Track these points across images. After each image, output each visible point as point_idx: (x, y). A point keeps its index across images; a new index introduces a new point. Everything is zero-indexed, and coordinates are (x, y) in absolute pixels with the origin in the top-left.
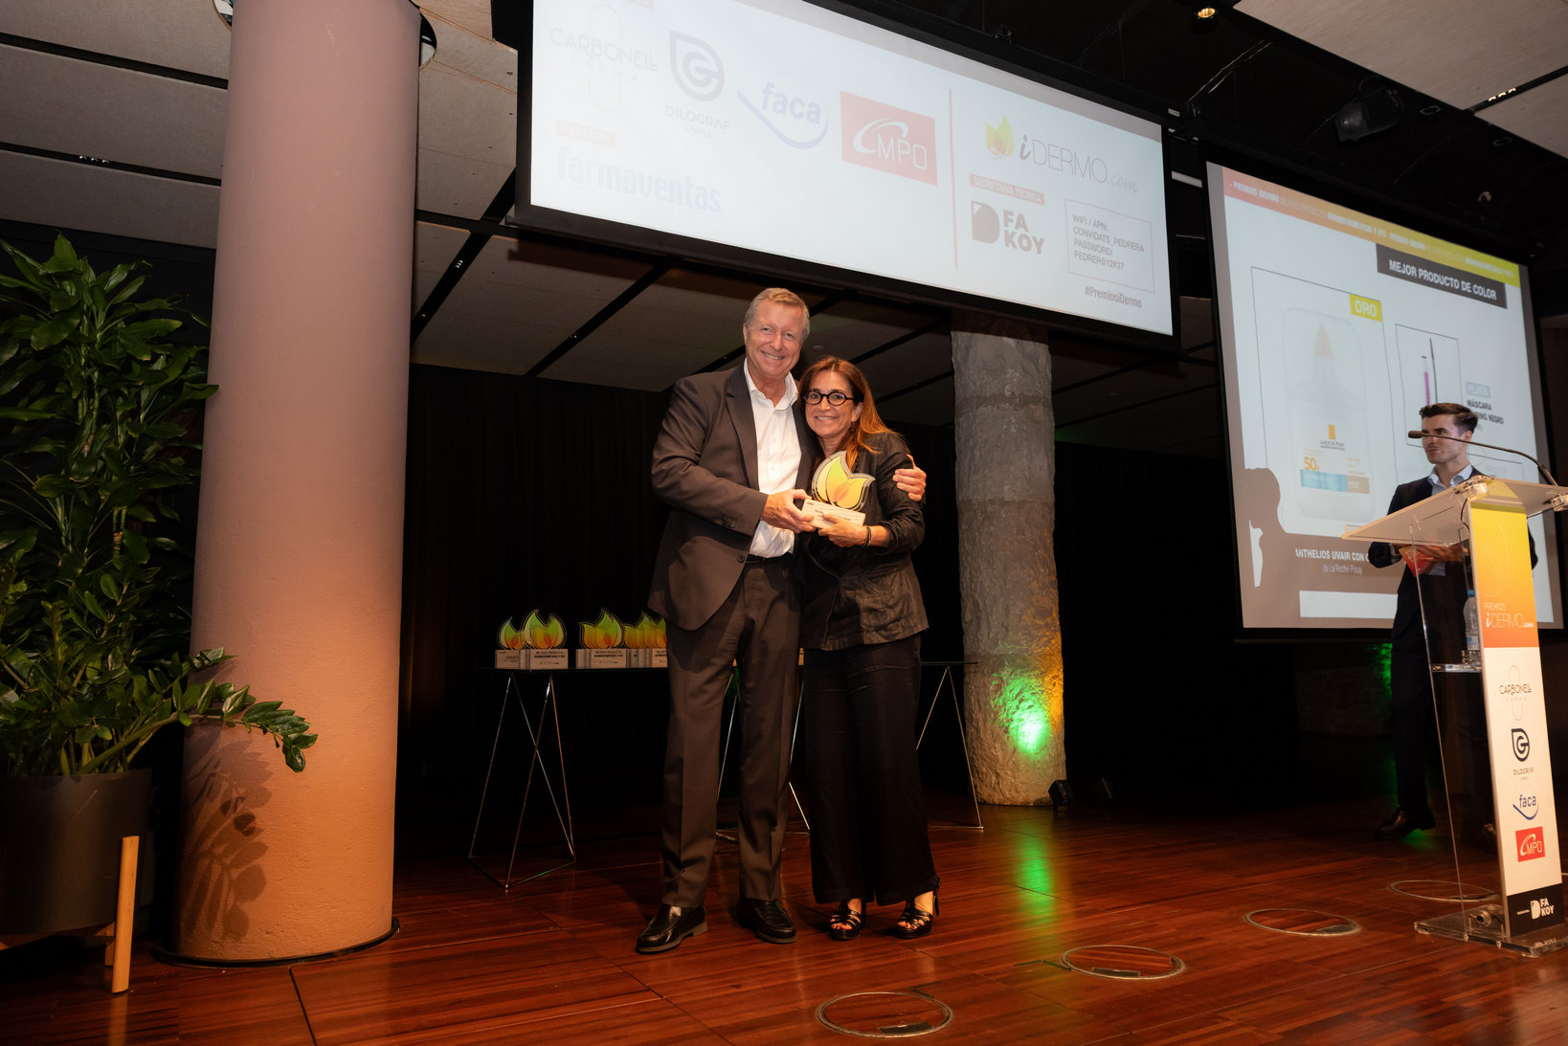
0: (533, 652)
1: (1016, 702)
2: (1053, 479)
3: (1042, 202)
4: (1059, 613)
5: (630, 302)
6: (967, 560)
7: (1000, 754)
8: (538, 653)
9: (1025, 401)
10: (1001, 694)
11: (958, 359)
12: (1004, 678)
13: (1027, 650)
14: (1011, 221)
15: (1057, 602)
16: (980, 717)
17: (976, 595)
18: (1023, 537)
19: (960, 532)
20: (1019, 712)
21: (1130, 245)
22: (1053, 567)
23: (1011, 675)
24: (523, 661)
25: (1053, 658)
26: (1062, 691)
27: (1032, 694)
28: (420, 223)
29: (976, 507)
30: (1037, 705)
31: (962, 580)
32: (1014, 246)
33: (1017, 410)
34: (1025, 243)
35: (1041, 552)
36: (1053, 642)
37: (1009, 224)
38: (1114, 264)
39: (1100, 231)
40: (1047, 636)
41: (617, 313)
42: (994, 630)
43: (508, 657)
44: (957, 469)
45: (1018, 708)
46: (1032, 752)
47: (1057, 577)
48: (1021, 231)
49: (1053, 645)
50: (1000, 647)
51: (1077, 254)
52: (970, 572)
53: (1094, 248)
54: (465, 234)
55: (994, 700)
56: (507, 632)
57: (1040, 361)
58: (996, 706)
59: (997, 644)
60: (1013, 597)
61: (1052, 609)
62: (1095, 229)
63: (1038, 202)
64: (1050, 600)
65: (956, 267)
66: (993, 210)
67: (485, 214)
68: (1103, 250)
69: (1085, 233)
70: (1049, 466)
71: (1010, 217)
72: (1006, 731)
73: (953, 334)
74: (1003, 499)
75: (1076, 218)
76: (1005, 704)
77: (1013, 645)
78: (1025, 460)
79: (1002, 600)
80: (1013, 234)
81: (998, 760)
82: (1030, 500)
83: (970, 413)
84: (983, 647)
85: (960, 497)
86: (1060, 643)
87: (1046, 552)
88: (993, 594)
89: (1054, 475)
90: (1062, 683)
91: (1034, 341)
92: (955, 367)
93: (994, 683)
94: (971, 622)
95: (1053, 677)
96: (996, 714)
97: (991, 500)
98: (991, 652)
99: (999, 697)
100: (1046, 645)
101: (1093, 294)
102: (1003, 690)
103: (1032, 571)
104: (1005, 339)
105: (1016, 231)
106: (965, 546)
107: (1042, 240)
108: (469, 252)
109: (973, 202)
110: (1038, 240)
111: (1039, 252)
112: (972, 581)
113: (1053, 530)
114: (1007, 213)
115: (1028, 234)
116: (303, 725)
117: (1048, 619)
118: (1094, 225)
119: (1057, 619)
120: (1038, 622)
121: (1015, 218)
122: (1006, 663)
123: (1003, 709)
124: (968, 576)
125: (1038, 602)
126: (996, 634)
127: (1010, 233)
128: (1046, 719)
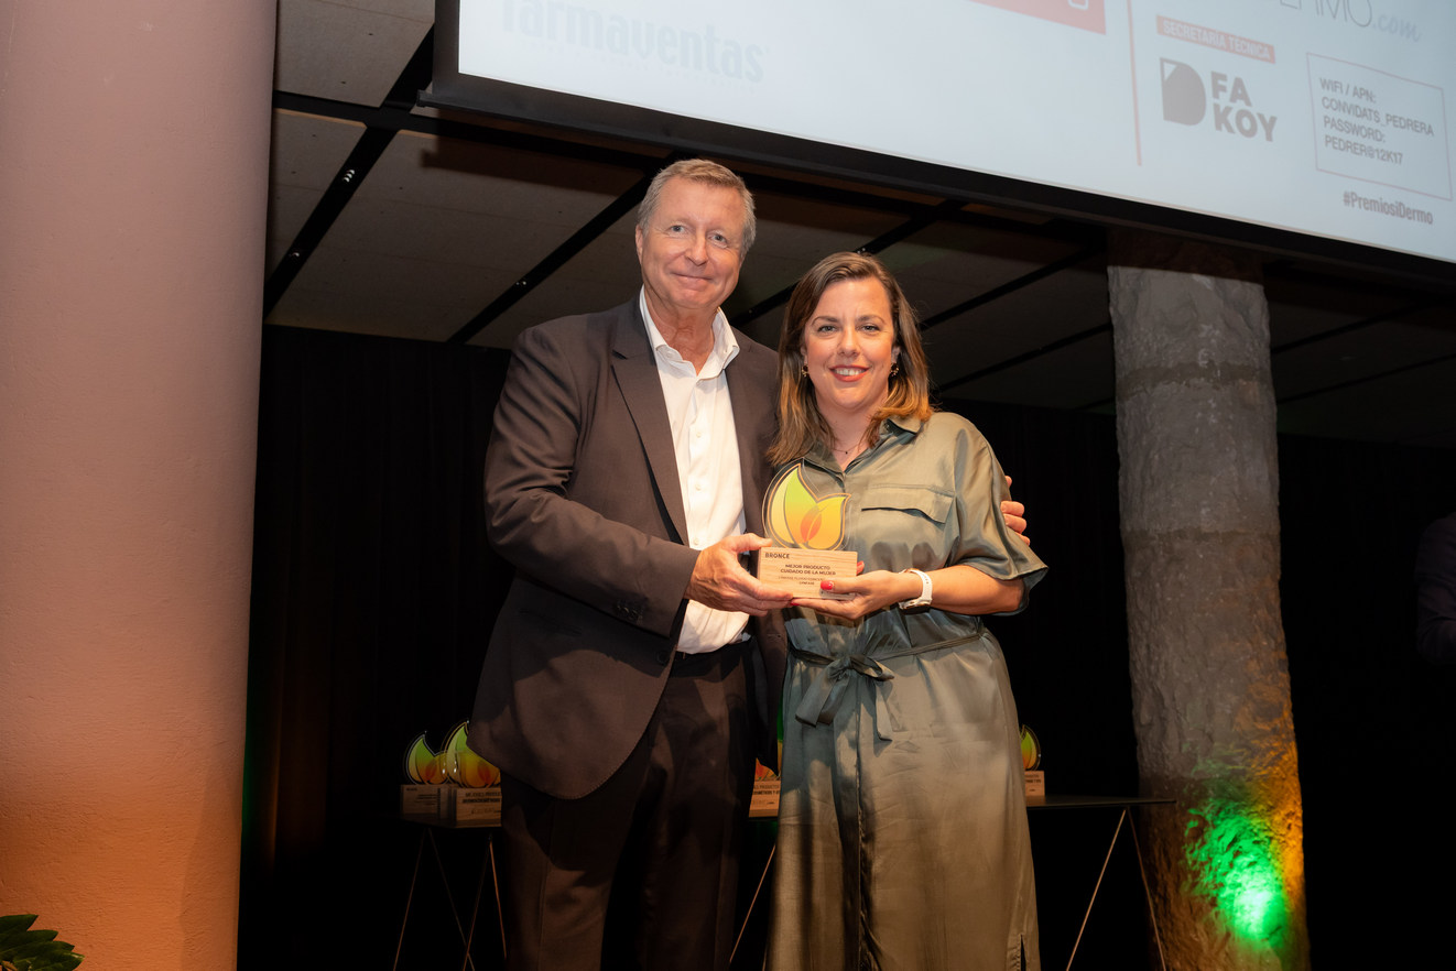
0: (462, 793)
1: (1229, 856)
2: (1276, 496)
3: (1272, 60)
4: (1295, 710)
5: (608, 230)
6: (1141, 625)
7: (1204, 941)
8: (468, 795)
9: (1231, 374)
10: (1204, 843)
11: (1121, 308)
12: (1209, 818)
13: (1244, 772)
14: (1224, 89)
15: (1289, 693)
16: (1170, 878)
17: (1159, 684)
18: (1232, 590)
19: (1128, 580)
20: (1234, 872)
21: (1411, 124)
22: (1281, 637)
23: (1219, 812)
24: (444, 807)
25: (1287, 784)
26: (1301, 837)
27: (1256, 842)
28: (282, 112)
29: (1154, 543)
30: (1263, 861)
31: (1134, 656)
32: (1230, 130)
33: (1218, 389)
34: (1246, 123)
35: (1262, 613)
36: (1285, 758)
37: (1221, 94)
38: (1387, 156)
39: (1363, 103)
40: (1272, 748)
41: (589, 246)
42: (1189, 739)
43: (421, 797)
44: (1121, 482)
45: (1231, 865)
46: (1257, 937)
47: (1288, 653)
48: (1240, 105)
49: (1286, 763)
50: (1200, 766)
51: (1329, 140)
52: (1148, 647)
53: (1356, 130)
54: (360, 127)
55: (1192, 852)
56: (419, 753)
57: (1251, 312)
58: (1195, 862)
59: (1193, 762)
60: (1219, 686)
61: (1281, 704)
62: (1355, 101)
63: (1263, 59)
64: (1277, 690)
65: (1140, 164)
66: (1192, 70)
67: (391, 96)
68: (1371, 133)
69: (1341, 106)
70: (1270, 477)
71: (1221, 82)
72: (1214, 903)
73: (1110, 270)
74: (1199, 528)
75: (1325, 84)
76: (1210, 859)
77: (1220, 764)
78: (1233, 468)
79: (1201, 691)
80: (1228, 110)
81: (1202, 951)
82: (1242, 530)
83: (1143, 395)
84: (1171, 768)
85: (1129, 525)
86: (1296, 759)
87: (1269, 612)
88: (1186, 681)
89: (1277, 490)
90: (1300, 824)
91: (1243, 279)
92: (1114, 322)
93: (1193, 824)
94: (1150, 724)
95: (1289, 815)
96: (1196, 874)
97: (1179, 531)
98: (1185, 775)
99: (1199, 847)
100: (1272, 764)
101: (1356, 203)
102: (1206, 836)
103: (1249, 645)
104: (1197, 278)
105: (1231, 104)
106: (1138, 604)
107: (1273, 120)
108: (365, 156)
109: (1163, 61)
110: (1267, 119)
111: (1269, 138)
112: (1150, 661)
113: (1278, 577)
114: (1216, 77)
115: (1248, 108)
116: (71, 958)
117: (1277, 723)
118: (1355, 94)
119: (1290, 720)
120: (1261, 726)
121: (1229, 85)
122: (1211, 792)
123: (1207, 868)
124: (1143, 651)
125: (1259, 693)
126: (1193, 745)
127: (1222, 109)
128: (1278, 883)
